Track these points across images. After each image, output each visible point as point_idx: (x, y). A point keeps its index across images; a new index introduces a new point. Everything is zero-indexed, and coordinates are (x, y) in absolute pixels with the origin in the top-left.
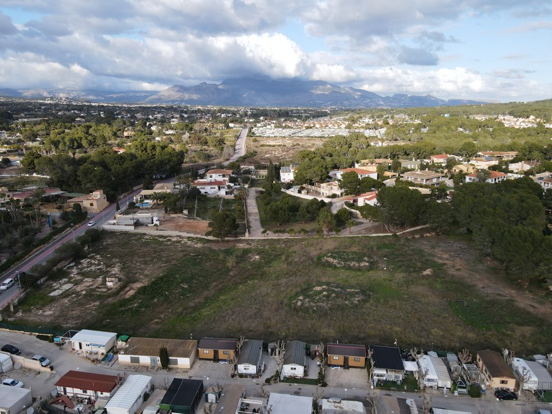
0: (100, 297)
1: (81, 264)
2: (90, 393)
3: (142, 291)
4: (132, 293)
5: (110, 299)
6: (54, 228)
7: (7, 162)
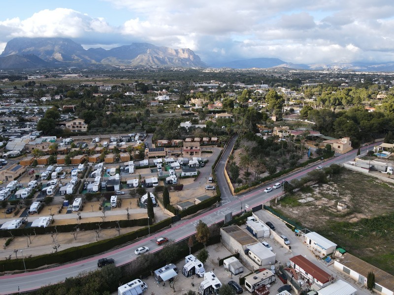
0: (330, 214)
1: (322, 186)
2: (309, 276)
3: (365, 222)
4: (355, 220)
5: (338, 218)
6: (310, 158)
7: (292, 111)
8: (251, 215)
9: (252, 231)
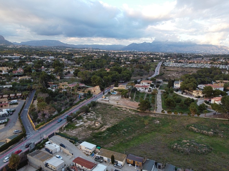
0: (93, 129)
1: (88, 114)
2: (84, 167)
3: (108, 129)
4: (104, 129)
5: (96, 131)
6: (80, 99)
7: (69, 72)
8: (48, 141)
9: (49, 150)
